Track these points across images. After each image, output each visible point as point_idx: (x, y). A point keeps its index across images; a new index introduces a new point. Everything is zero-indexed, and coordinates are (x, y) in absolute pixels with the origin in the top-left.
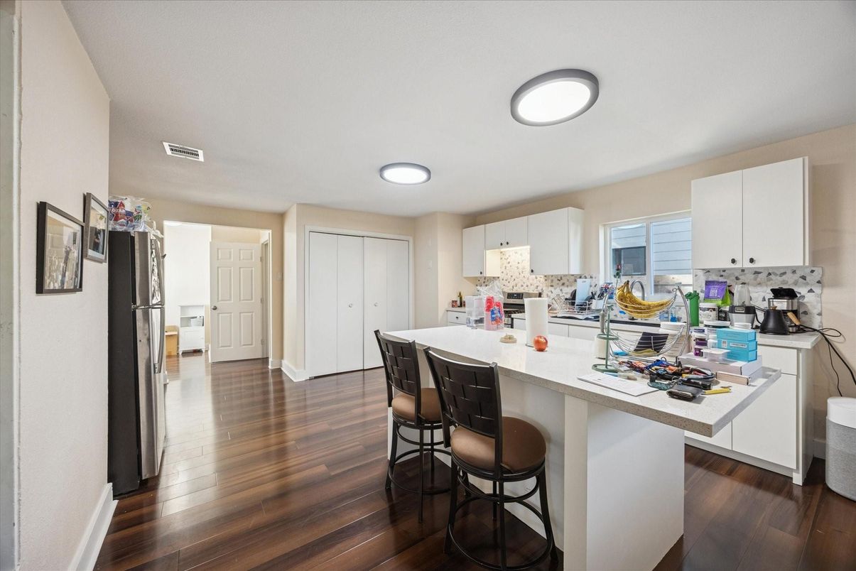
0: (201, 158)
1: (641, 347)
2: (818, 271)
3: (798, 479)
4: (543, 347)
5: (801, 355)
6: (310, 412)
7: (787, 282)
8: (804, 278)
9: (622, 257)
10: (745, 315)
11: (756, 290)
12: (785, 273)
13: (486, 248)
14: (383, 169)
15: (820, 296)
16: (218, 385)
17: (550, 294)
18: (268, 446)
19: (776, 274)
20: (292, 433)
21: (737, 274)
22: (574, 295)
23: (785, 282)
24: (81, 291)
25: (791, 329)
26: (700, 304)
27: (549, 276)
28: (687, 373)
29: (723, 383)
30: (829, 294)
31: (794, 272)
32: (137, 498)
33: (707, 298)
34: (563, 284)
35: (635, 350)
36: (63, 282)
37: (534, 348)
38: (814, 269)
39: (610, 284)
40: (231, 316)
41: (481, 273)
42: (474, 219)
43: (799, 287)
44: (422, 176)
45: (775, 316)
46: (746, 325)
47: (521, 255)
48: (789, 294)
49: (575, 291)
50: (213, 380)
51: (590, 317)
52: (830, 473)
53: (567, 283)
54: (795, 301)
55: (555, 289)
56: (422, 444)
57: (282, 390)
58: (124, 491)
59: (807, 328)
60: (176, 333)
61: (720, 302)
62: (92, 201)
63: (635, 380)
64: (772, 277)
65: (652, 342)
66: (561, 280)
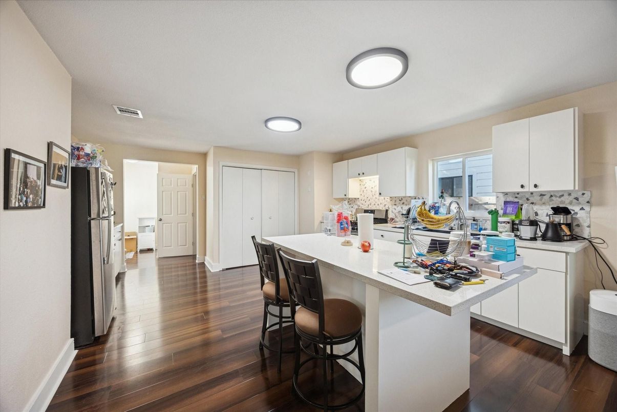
0: (141, 116)
1: (430, 250)
2: (588, 194)
3: (566, 351)
4: (367, 249)
5: (568, 257)
6: (222, 292)
7: (565, 202)
8: (577, 199)
9: (455, 183)
10: (529, 227)
11: (542, 208)
12: (563, 195)
13: (348, 177)
14: (267, 121)
15: (589, 213)
16: (163, 273)
17: (394, 210)
18: (196, 314)
19: (556, 196)
20: (212, 306)
21: (527, 196)
22: (409, 211)
23: (562, 202)
24: (45, 208)
25: (565, 238)
26: (499, 218)
27: (393, 197)
28: (458, 269)
29: (484, 277)
30: (596, 211)
31: (570, 194)
32: (92, 349)
33: (505, 214)
34: (403, 203)
35: (428, 252)
36: (26, 202)
37: (361, 250)
38: (584, 192)
39: (436, 203)
40: (171, 225)
41: (345, 195)
42: (341, 156)
43: (574, 205)
44: (295, 126)
45: (552, 228)
46: (509, 235)
47: (374, 182)
48: (565, 211)
49: (410, 208)
50: (159, 269)
51: (420, 227)
52: (591, 347)
53: (406, 203)
54: (569, 216)
55: (397, 207)
56: (281, 317)
57: (205, 277)
58: (83, 344)
59: (579, 237)
60: (135, 237)
61: (513, 217)
62: (54, 146)
63: (419, 273)
64: (553, 198)
65: (439, 246)
66: (401, 200)
